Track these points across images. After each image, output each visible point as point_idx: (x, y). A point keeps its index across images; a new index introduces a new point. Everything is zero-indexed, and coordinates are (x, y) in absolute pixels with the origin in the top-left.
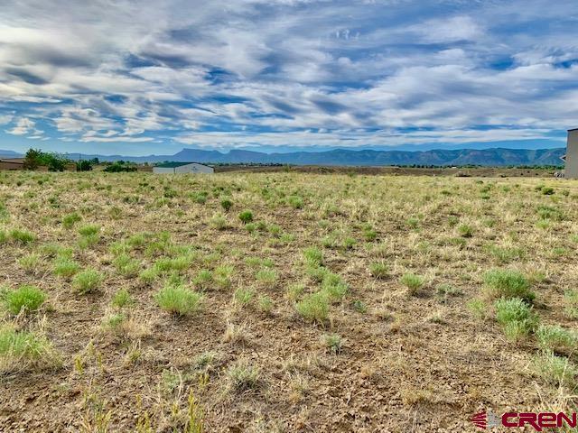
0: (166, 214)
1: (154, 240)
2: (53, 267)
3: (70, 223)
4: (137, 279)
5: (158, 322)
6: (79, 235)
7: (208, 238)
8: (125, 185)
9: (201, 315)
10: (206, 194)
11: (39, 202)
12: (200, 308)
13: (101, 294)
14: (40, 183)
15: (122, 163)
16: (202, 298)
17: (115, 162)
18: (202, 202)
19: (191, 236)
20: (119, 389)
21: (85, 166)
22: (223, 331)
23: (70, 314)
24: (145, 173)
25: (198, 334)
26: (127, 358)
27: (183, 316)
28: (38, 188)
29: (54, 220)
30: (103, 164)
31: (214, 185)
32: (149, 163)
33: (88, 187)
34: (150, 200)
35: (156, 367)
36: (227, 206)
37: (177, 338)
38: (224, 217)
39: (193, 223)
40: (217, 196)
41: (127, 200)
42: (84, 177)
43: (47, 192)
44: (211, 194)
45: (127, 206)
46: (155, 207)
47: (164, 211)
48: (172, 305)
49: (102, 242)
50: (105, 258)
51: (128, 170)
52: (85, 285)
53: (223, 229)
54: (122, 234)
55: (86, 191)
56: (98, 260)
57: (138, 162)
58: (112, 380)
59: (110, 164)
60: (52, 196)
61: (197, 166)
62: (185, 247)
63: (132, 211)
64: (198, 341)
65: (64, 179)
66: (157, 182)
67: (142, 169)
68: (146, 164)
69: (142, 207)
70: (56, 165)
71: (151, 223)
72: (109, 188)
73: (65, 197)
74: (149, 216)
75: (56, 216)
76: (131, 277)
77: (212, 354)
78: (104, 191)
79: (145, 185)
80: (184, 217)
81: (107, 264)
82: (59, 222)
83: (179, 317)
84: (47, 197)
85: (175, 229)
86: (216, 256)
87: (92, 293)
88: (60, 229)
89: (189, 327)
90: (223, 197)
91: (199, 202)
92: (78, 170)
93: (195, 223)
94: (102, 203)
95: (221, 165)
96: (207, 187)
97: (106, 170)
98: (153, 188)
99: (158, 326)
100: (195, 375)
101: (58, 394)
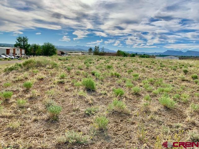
0: (161, 73)
1: (157, 81)
2: (126, 84)
3: (130, 72)
4: (152, 93)
5: (160, 108)
6: (132, 76)
7: (178, 83)
8: (146, 62)
9: (175, 110)
10: (176, 67)
11: (121, 65)
12: (175, 107)
13: (140, 95)
14: (121, 60)
15: (145, 55)
16: (176, 104)
17: (142, 54)
18: (175, 70)
19: (170, 81)
20: (147, 126)
21: (133, 55)
22: (185, 118)
23: (131, 99)
24: (153, 58)
25: (175, 116)
26: (149, 117)
27: (169, 108)
28: (120, 61)
29: (125, 71)
30: (139, 55)
31: (180, 64)
32: (154, 55)
33: (135, 62)
34: (155, 68)
35: (159, 123)
36: (186, 72)
37: (167, 115)
38: (184, 76)
39: (171, 77)
40: (181, 68)
41: (147, 67)
42: (133, 59)
43: (123, 63)
44: (178, 67)
45: (147, 69)
46: (157, 70)
47: (160, 72)
48: (165, 104)
49: (139, 79)
50: (141, 84)
51: (147, 57)
52: (135, 91)
53: (183, 80)
54: (146, 78)
55: (134, 63)
56: (138, 84)
57: (150, 55)
58: (145, 122)
59: (141, 55)
60: (124, 64)
61: (172, 57)
62: (169, 85)
63: (149, 71)
64: (174, 118)
65: (127, 59)
66: (157, 62)
67: (152, 57)
68: (153, 55)
69: (152, 70)
70: (125, 55)
71: (155, 75)
72: (141, 62)
73: (128, 65)
74: (155, 73)
75: (125, 70)
76: (149, 92)
77: (181, 125)
78: (139, 63)
79: (153, 62)
80: (167, 74)
81: (141, 86)
82: (126, 72)
83: (167, 108)
84: (123, 64)
85: (164, 78)
86: (181, 90)
87: (137, 94)
88: (127, 74)
89: (171, 113)
90: (184, 69)
91: (174, 69)
92: (131, 56)
93: (172, 77)
94: (139, 67)
95: (182, 56)
96: (177, 64)
97: (140, 57)
98: (156, 63)
99: (159, 110)
100: (174, 130)
101: (129, 121)
